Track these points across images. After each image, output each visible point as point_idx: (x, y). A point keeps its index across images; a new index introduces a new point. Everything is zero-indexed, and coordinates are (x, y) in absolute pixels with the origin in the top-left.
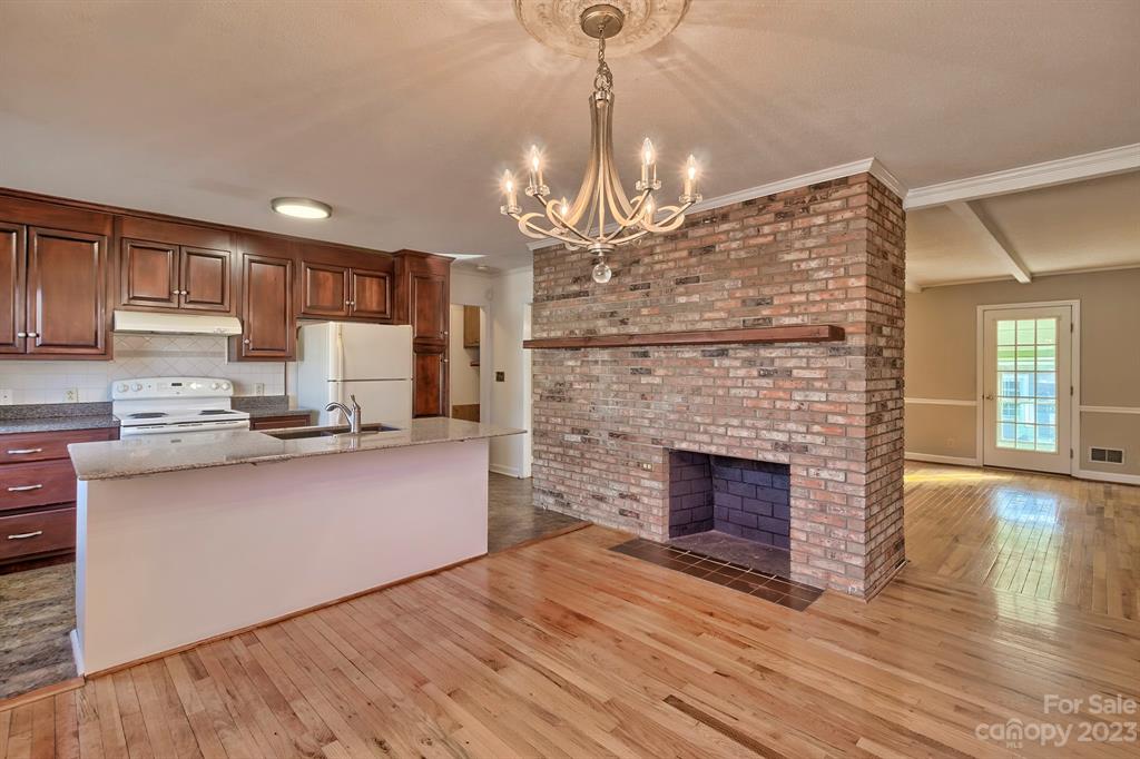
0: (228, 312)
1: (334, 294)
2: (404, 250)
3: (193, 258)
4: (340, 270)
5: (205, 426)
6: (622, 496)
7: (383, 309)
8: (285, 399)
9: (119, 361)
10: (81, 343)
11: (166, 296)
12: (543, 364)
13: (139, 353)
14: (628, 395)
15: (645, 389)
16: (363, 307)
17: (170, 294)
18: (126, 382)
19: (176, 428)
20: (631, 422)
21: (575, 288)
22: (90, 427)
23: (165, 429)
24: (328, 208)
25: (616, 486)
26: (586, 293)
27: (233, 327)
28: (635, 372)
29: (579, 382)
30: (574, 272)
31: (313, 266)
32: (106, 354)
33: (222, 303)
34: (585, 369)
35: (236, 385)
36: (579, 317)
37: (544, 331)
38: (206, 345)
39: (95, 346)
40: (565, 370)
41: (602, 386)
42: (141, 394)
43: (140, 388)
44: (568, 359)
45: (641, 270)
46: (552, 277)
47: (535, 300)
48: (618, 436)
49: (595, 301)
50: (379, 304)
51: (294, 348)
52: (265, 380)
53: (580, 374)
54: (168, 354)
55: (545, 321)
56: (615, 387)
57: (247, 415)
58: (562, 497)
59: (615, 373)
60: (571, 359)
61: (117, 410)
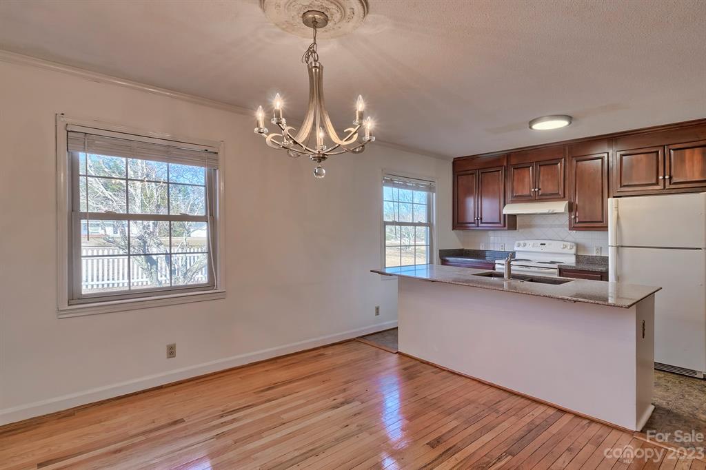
0: (563, 198)
3: (542, 168)
4: (654, 149)
9: (520, 230)
10: (496, 221)
17: (531, 191)
18: (520, 242)
24: (569, 118)
31: (627, 152)
33: (558, 193)
39: (500, 222)
43: (525, 245)
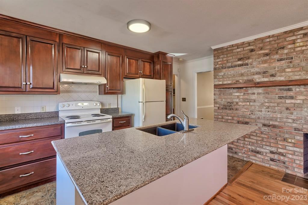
0: (101, 75)
1: (136, 69)
2: (159, 52)
3: (89, 52)
4: (137, 59)
5: (97, 122)
6: (272, 152)
7: (150, 74)
8: (117, 109)
9: (61, 94)
10: (48, 87)
11: (79, 68)
12: (220, 94)
13: (67, 91)
14: (276, 108)
15: (288, 106)
16: (144, 74)
17: (81, 67)
18: (64, 103)
19: (86, 123)
20: (278, 120)
21: (240, 62)
22: (53, 124)
23: (83, 124)
24: (149, 24)
25: (268, 148)
26: (247, 64)
27: (103, 81)
28: (280, 98)
29: (242, 102)
30: (238, 56)
31: (129, 57)
32: (57, 92)
33: (99, 71)
34: (246, 97)
35: (102, 104)
36: (242, 75)
37: (220, 81)
38: (91, 88)
39: (53, 88)
40: (233, 97)
41: (257, 104)
42: (70, 108)
43: (69, 106)
44: (235, 93)
45: (286, 51)
46: (225, 59)
47: (215, 69)
48: (269, 126)
49: (253, 67)
50: (149, 73)
51: (123, 89)
52: (111, 101)
53: (243, 99)
54: (78, 92)
55: (221, 77)
56: (267, 104)
57: (111, 117)
58: (232, 149)
59: (267, 98)
60: (236, 92)
61: (61, 115)
